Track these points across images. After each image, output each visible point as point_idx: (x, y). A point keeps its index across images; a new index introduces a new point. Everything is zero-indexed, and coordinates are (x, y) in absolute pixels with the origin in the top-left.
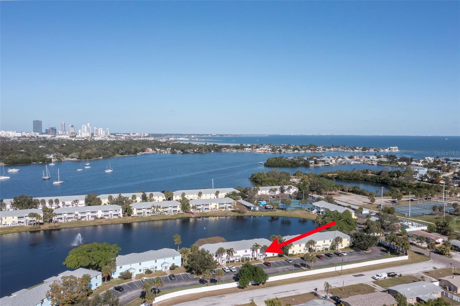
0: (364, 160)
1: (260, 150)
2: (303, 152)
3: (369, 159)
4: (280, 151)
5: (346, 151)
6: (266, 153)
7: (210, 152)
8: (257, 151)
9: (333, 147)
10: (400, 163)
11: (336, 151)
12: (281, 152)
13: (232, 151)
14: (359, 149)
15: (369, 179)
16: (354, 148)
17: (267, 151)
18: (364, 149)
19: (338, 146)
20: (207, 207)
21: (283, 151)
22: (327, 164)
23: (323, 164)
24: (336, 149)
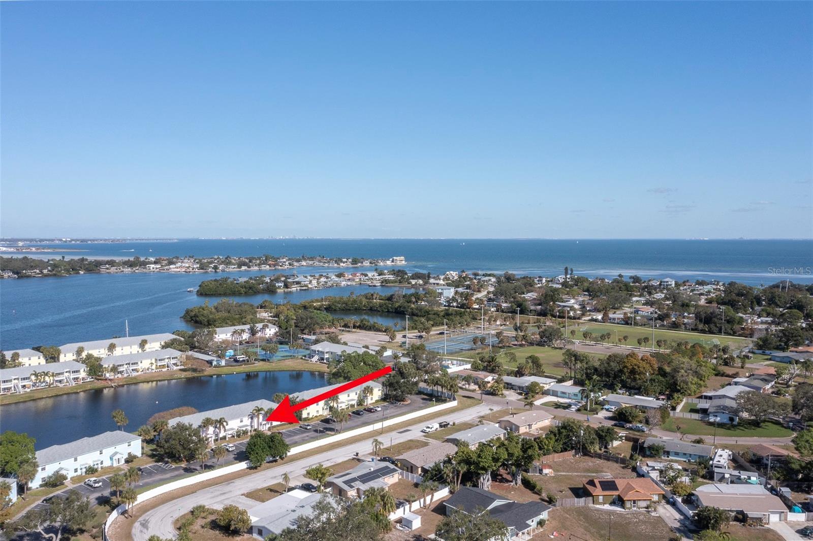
0: (360, 279)
1: (177, 268)
2: (256, 268)
3: (367, 278)
4: (216, 268)
5: (326, 265)
6: (189, 272)
7: (76, 273)
8: (173, 270)
9: (305, 260)
10: (413, 282)
11: (311, 266)
12: (218, 270)
13: (123, 271)
14: (346, 262)
15: (377, 308)
16: (339, 261)
17: (191, 269)
18: (355, 261)
19: (311, 258)
20: (134, 367)
21: (220, 268)
22: (305, 288)
23: (298, 288)
24: (311, 262)
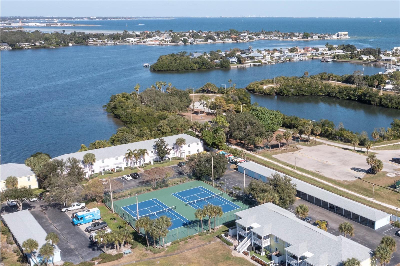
0: (312, 53)
1: (152, 41)
2: (220, 41)
3: (318, 52)
4: (185, 41)
5: (281, 38)
6: (162, 45)
7: (66, 46)
8: (148, 42)
9: (263, 34)
10: (365, 58)
11: (269, 39)
12: (187, 43)
13: (107, 44)
14: (298, 36)
15: (336, 94)
16: (292, 35)
17: (164, 42)
18: (306, 36)
19: (269, 32)
21: (189, 41)
22: (258, 64)
23: (252, 64)
24: (268, 36)
